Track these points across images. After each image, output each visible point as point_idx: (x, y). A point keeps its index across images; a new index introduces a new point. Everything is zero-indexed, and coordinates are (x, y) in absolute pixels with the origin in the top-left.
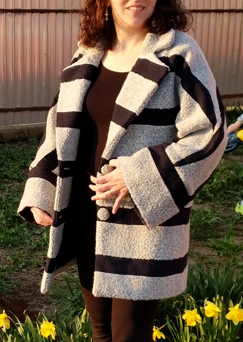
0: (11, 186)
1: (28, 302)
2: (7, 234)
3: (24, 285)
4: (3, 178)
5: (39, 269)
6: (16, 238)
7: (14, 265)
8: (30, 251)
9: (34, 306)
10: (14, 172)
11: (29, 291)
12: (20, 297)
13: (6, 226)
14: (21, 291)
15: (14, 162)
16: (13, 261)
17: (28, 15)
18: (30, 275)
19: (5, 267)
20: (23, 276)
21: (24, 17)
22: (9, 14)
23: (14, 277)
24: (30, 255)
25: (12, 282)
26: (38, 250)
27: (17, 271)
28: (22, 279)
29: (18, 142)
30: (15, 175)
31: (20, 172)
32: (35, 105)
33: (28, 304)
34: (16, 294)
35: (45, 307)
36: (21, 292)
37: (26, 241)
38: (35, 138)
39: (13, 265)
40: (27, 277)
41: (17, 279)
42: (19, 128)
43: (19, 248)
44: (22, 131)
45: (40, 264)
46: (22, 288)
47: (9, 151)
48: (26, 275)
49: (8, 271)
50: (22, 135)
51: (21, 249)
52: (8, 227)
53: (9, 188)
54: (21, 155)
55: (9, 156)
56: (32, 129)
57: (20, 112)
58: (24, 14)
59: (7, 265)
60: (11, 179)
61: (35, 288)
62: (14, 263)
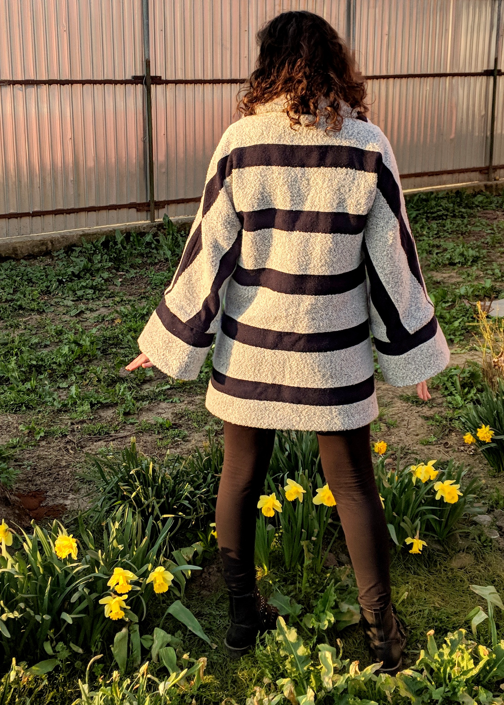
0: (28, 320)
1: (47, 492)
2: (19, 391)
3: (42, 465)
4: (16, 309)
5: (63, 441)
6: (33, 396)
7: (28, 436)
8: (52, 414)
9: (56, 496)
10: (33, 300)
11: (48, 475)
12: (35, 485)
13: (19, 380)
14: (37, 475)
15: (32, 286)
16: (27, 431)
17: (44, 87)
18: (51, 449)
19: (15, 441)
20: (41, 453)
21: (39, 89)
22: (18, 86)
23: (27, 456)
24: (51, 420)
25: (26, 462)
26: (64, 412)
27: (32, 446)
28: (40, 458)
29: (38, 258)
30: (34, 305)
31: (41, 300)
32: (60, 207)
33: (48, 494)
34: (30, 481)
35: (71, 496)
36: (37, 478)
37: (47, 399)
38: (62, 251)
39: (26, 438)
40: (46, 453)
41: (33, 458)
42: (39, 238)
43: (37, 411)
44: (43, 243)
45: (67, 433)
46: (38, 471)
47: (25, 270)
48: (46, 450)
49: (20, 446)
50: (44, 248)
51: (39, 412)
52: (22, 381)
53: (25, 323)
54: (43, 276)
55: (25, 278)
56: (58, 239)
57: (39, 217)
58: (38, 86)
59: (18, 439)
60: (28, 310)
61: (58, 469)
62: (28, 433)
